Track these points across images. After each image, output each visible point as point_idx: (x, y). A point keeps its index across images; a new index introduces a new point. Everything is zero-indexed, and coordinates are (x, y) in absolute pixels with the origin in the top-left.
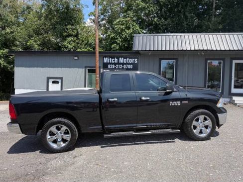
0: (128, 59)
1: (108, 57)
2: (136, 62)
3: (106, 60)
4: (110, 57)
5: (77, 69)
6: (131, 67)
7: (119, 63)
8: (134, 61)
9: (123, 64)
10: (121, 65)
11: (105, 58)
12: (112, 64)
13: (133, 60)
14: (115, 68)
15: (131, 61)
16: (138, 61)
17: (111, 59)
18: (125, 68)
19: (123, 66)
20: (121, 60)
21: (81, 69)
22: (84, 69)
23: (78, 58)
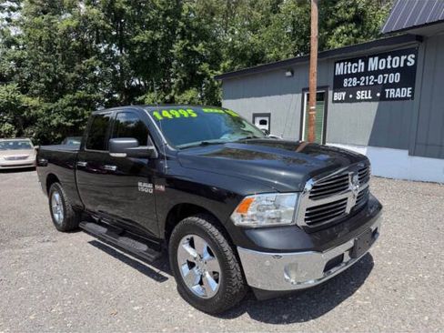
0: (389, 58)
1: (344, 61)
2: (411, 62)
3: (340, 69)
4: (348, 61)
5: (290, 95)
6: (396, 78)
7: (367, 73)
8: (406, 61)
9: (376, 73)
10: (372, 77)
11: (337, 65)
12: (352, 76)
13: (403, 58)
14: (358, 85)
15: (397, 62)
16: (415, 59)
17: (350, 65)
18: (379, 83)
19: (376, 78)
20: (374, 64)
21: (297, 95)
22: (301, 95)
23: (293, 73)
